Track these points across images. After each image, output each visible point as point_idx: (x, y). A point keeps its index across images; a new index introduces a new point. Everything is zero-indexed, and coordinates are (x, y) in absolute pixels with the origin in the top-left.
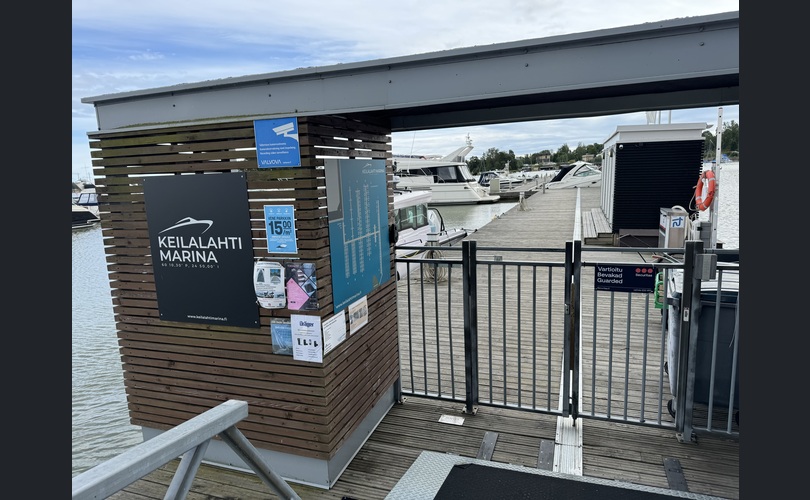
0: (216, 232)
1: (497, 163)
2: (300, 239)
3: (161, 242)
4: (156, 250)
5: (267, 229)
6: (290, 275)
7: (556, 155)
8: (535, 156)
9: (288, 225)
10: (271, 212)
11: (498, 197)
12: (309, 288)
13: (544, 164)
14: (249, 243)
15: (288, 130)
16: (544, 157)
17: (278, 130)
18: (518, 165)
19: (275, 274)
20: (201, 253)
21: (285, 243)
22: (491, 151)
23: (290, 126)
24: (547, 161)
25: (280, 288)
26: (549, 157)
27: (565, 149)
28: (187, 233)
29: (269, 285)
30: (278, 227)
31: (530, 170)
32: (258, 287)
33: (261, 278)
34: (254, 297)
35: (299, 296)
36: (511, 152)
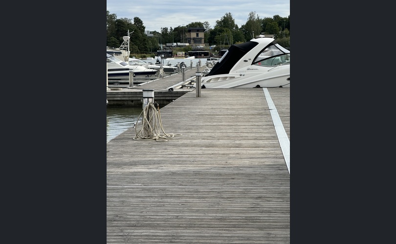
16: (193, 35)
26: (201, 35)
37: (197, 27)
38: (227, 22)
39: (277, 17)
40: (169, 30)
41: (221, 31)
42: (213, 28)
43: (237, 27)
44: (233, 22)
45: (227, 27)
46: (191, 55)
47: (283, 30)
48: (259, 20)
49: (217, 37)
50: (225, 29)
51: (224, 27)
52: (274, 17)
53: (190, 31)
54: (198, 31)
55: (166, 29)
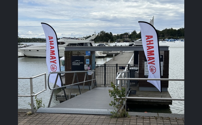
0: (80, 62)
1: (105, 38)
2: (90, 63)
3: (73, 63)
4: (72, 64)
5: (86, 62)
6: (88, 66)
7: (131, 35)
8: (121, 35)
9: (89, 61)
10: (87, 60)
11: (106, 55)
12: (90, 67)
13: (126, 39)
14: (84, 63)
15: (89, 52)
16: (125, 36)
17: (88, 52)
18: (114, 39)
19: (87, 66)
20: (78, 64)
21: (88, 63)
22: (102, 32)
23: (90, 52)
24: (127, 38)
25: (87, 67)
26: (127, 36)
27: (134, 33)
28: (76, 62)
29: (86, 67)
30: (87, 61)
31: (119, 42)
32: (85, 67)
33: (85, 66)
34: (84, 68)
35: (89, 68)
36: (111, 33)
37: (126, 34)
41: (133, 35)
43: (137, 34)
46: (124, 42)
55: (118, 34)
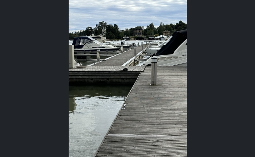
37: (139, 28)
38: (151, 26)
39: (171, 24)
40: (128, 30)
41: (149, 30)
42: (146, 29)
43: (155, 28)
44: (154, 26)
45: (151, 28)
46: (137, 39)
47: (174, 29)
48: (164, 26)
49: (147, 32)
50: (150, 29)
51: (150, 28)
52: (170, 24)
53: (136, 30)
54: (140, 30)
55: (127, 29)
